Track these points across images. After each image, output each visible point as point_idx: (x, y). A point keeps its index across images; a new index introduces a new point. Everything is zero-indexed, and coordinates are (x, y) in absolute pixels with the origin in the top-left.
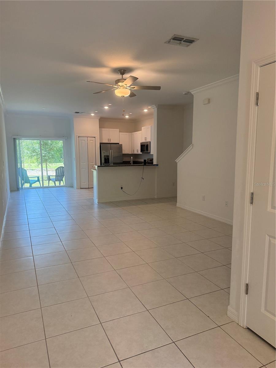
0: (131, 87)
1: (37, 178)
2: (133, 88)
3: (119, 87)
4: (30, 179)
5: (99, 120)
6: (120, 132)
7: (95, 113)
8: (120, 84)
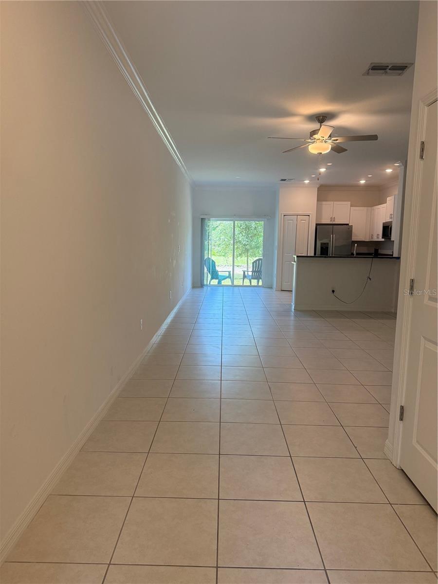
0: (332, 139)
1: (228, 273)
2: (335, 140)
3: (315, 140)
4: (220, 274)
5: (318, 188)
6: (351, 206)
7: (311, 179)
8: (315, 136)
